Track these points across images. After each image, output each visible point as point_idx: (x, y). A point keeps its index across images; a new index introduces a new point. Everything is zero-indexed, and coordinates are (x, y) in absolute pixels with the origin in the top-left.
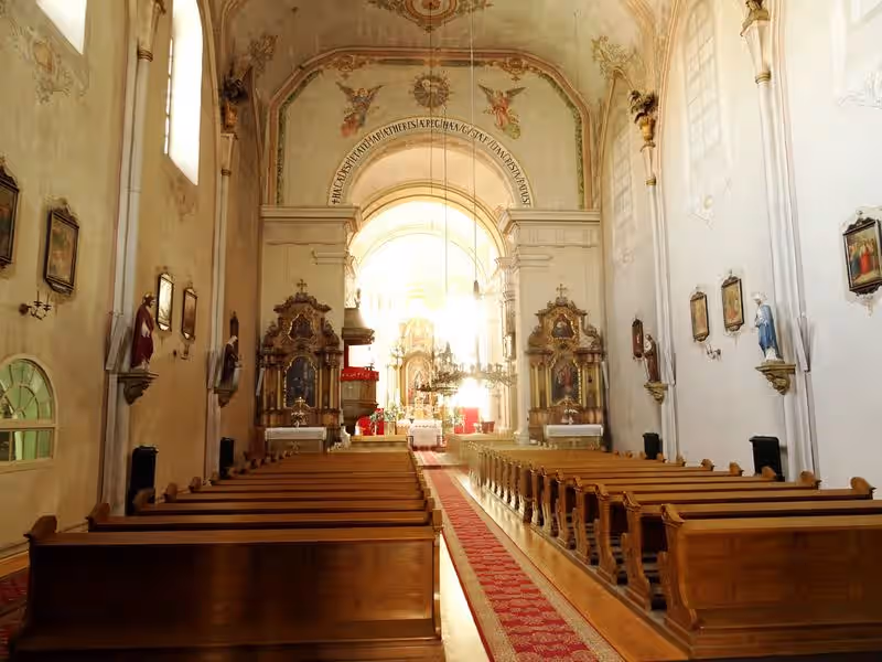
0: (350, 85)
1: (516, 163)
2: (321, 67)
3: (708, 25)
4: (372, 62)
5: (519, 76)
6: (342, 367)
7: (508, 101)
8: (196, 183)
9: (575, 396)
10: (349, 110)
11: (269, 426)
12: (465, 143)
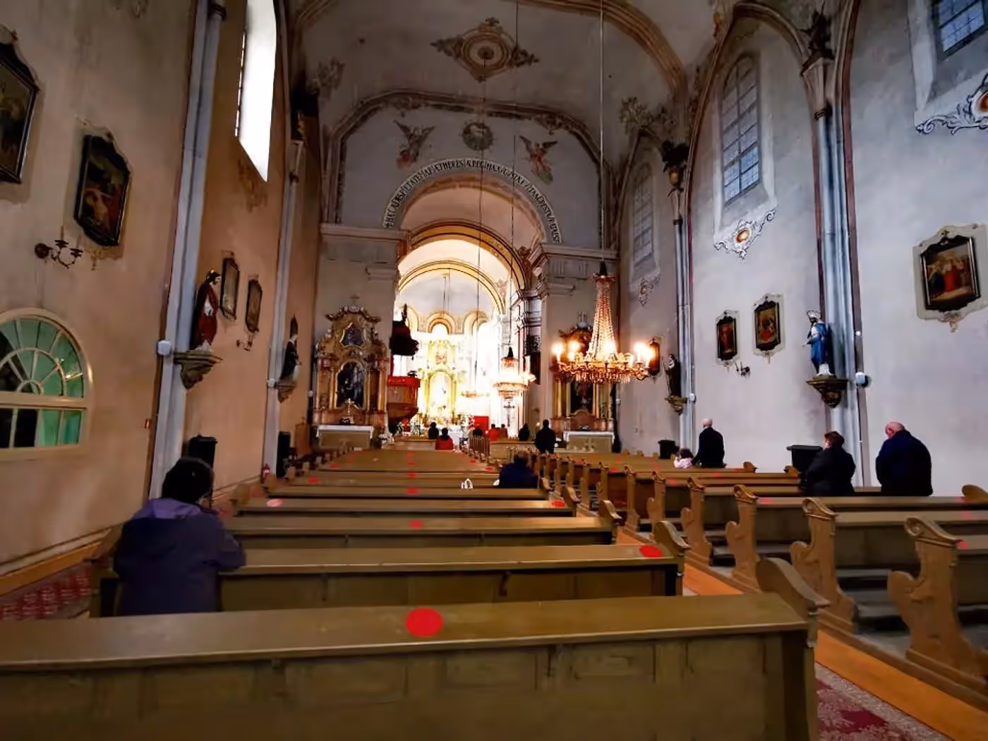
0: (407, 125)
1: (548, 205)
2: (381, 105)
3: (753, 74)
4: (427, 105)
5: (553, 131)
6: (388, 372)
7: (544, 152)
8: (266, 180)
9: (589, 407)
10: (403, 145)
11: (321, 424)
12: (505, 184)
